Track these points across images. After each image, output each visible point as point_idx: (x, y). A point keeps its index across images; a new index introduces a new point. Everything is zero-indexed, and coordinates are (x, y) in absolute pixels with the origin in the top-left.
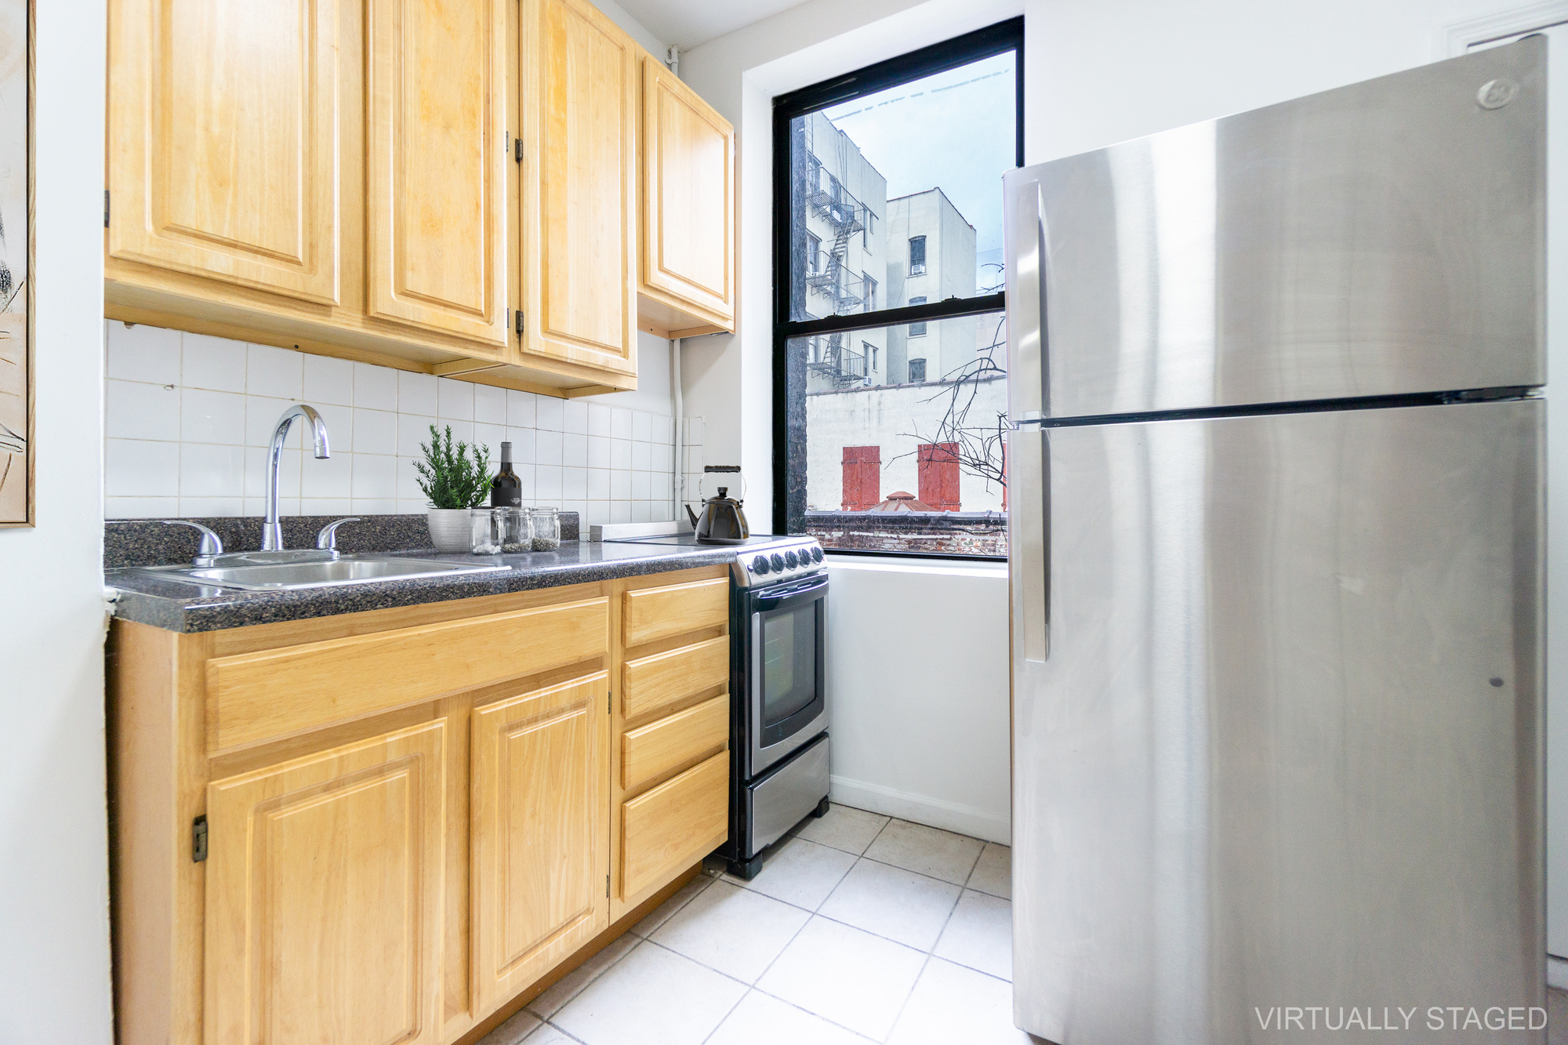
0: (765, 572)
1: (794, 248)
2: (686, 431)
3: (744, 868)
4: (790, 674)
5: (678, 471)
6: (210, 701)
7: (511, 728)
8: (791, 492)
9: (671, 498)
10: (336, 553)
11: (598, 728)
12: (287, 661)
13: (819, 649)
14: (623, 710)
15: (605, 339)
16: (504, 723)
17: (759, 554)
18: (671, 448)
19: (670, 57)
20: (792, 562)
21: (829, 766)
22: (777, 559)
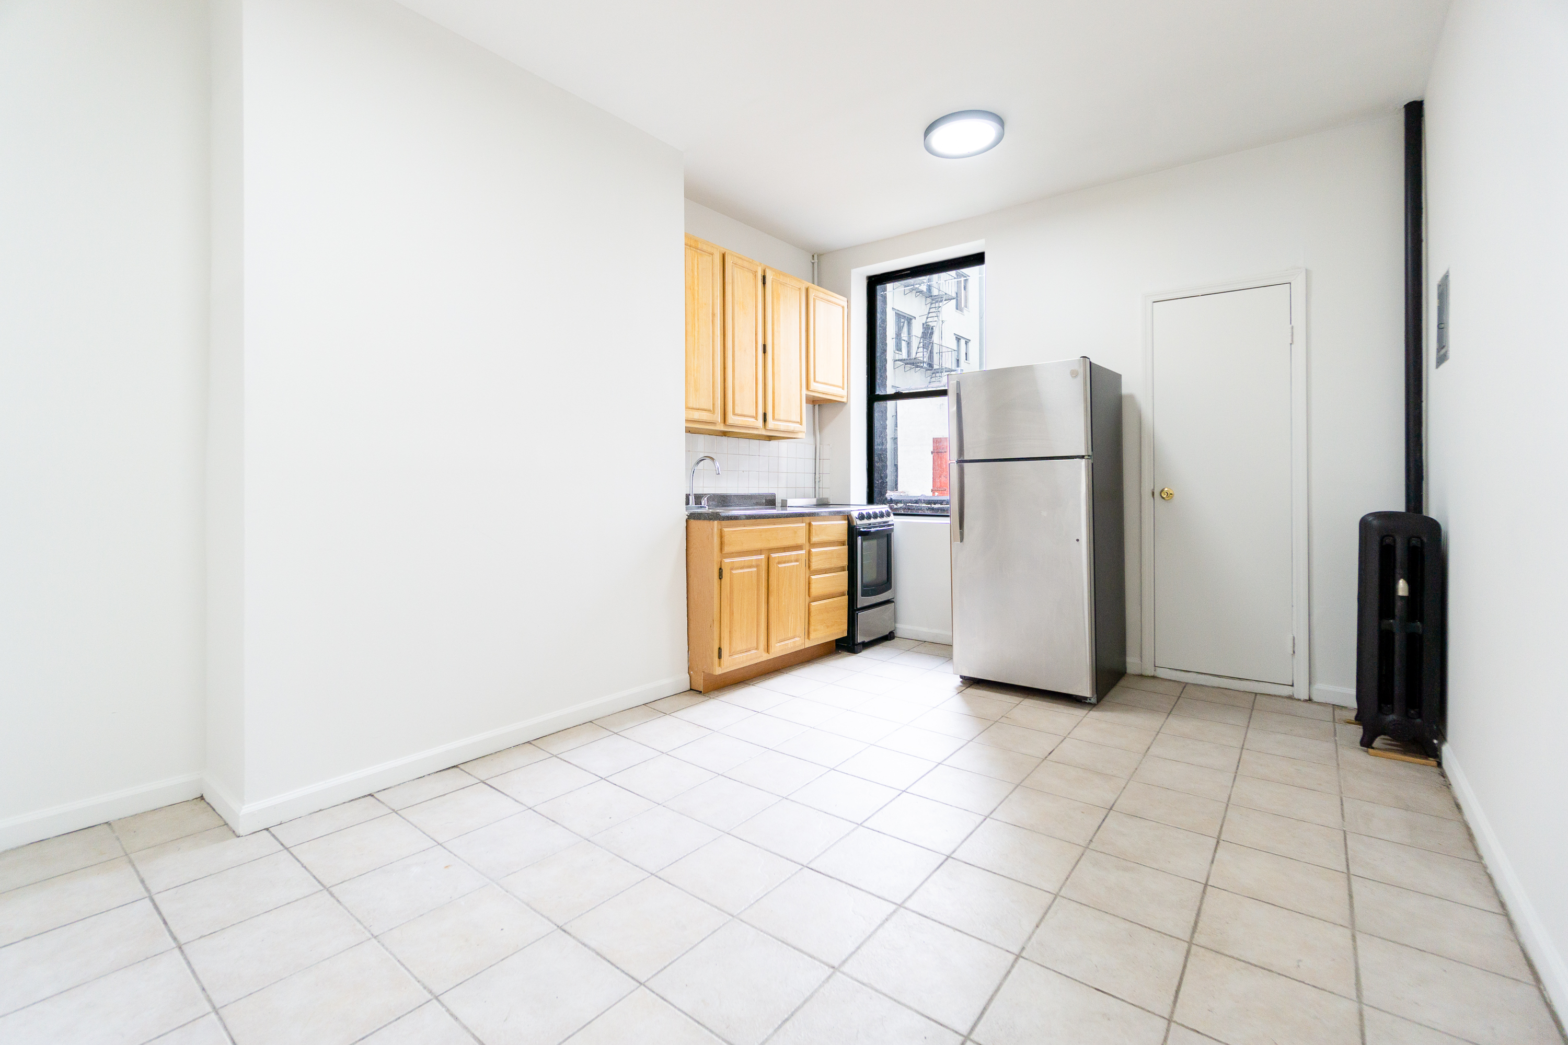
0: (863, 519)
1: (878, 354)
2: (821, 452)
3: (854, 648)
4: (875, 569)
5: (817, 473)
6: (723, 539)
7: (779, 563)
8: (877, 482)
9: (814, 486)
10: (707, 507)
11: (803, 573)
12: (735, 531)
13: (889, 558)
14: (809, 567)
15: (794, 419)
16: (777, 561)
17: (860, 511)
18: (814, 460)
19: (813, 259)
20: (875, 516)
21: (895, 619)
22: (869, 514)
